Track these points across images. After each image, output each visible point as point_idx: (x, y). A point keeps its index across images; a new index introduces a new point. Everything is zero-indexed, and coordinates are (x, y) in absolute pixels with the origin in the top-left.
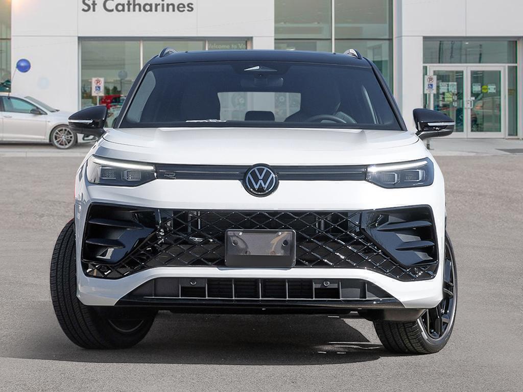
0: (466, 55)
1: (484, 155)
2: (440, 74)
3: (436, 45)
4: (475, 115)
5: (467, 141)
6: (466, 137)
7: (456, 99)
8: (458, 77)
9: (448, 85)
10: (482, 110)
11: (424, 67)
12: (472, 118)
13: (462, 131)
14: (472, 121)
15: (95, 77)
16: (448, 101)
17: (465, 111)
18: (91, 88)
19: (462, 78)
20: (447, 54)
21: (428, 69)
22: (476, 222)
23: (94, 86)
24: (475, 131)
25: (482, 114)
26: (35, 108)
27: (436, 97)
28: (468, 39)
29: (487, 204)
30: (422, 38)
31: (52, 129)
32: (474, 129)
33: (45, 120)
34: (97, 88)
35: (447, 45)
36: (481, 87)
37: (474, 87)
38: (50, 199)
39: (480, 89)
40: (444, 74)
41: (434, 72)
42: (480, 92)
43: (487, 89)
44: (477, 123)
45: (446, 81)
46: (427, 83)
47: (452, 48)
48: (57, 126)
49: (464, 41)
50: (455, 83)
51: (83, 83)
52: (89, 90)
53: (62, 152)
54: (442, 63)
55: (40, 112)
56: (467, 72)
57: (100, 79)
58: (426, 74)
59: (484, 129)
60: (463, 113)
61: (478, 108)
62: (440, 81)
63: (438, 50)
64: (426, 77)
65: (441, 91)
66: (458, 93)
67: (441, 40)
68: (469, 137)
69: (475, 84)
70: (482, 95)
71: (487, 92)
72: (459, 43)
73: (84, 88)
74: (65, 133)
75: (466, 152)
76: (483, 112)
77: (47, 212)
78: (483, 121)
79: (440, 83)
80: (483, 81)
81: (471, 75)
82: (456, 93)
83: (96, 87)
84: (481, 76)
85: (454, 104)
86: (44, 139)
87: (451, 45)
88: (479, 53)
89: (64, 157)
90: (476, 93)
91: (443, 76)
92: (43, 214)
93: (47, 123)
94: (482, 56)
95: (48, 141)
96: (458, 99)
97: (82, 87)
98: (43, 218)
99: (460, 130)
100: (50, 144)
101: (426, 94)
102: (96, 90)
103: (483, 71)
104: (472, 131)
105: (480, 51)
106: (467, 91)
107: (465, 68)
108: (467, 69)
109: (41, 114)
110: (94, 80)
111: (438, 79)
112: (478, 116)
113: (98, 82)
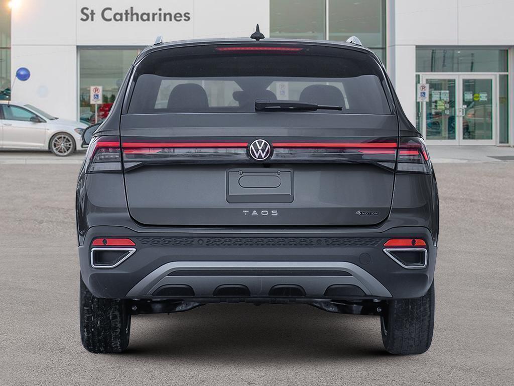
0: (458, 63)
1: (476, 162)
2: (433, 82)
3: (429, 53)
4: (467, 123)
5: (459, 148)
6: (458, 144)
7: (448, 107)
8: (450, 85)
9: (440, 93)
10: (474, 118)
11: (416, 75)
12: (463, 126)
13: (455, 138)
14: (464, 129)
15: (94, 85)
16: (440, 109)
17: (457, 119)
18: (90, 96)
19: (455, 86)
20: (439, 63)
21: (421, 78)
22: (468, 228)
23: (92, 94)
24: (466, 139)
25: (474, 121)
26: (34, 116)
27: (428, 105)
28: (459, 48)
29: (479, 210)
30: (415, 47)
31: (51, 136)
32: (466, 137)
33: (44, 128)
34: (96, 96)
35: (439, 54)
36: (473, 95)
37: (465, 95)
38: (50, 206)
39: (471, 97)
40: (437, 83)
41: (427, 80)
42: (471, 101)
43: (479, 97)
44: (469, 131)
45: (438, 90)
46: (419, 91)
47: (444, 57)
48: (55, 134)
49: (456, 50)
50: (448, 92)
51: (82, 92)
52: (88, 98)
53: (61, 159)
54: (435, 71)
55: (39, 120)
56: (459, 81)
57: (98, 87)
58: (419, 83)
59: (476, 137)
60: (454, 121)
61: (469, 116)
62: (433, 89)
63: (430, 58)
64: (419, 85)
65: (434, 99)
66: (450, 101)
67: (433, 49)
68: (461, 144)
69: (467, 92)
70: (473, 103)
71: (479, 100)
72: (451, 51)
73: (83, 96)
74: (63, 141)
75: (458, 159)
76: (475, 120)
77: (46, 219)
78: (475, 129)
79: (433, 91)
80: (474, 89)
81: (463, 84)
82: (448, 101)
83: (94, 95)
84: (472, 85)
85: (446, 112)
86: (44, 147)
87: (443, 54)
88: (470, 62)
89: (62, 164)
90: (467, 101)
91: (435, 84)
92: (42, 221)
93: (47, 130)
94: (474, 65)
95: (47, 148)
96: (450, 107)
97: (80, 95)
98: (42, 225)
99: (452, 138)
100: (49, 152)
101: (419, 103)
102: (95, 98)
103: (475, 80)
104: (464, 138)
105: (472, 59)
106: (459, 99)
107: (457, 76)
108: (459, 78)
109: (40, 122)
110: (92, 88)
111: (430, 88)
112: (469, 125)
113: (96, 90)
